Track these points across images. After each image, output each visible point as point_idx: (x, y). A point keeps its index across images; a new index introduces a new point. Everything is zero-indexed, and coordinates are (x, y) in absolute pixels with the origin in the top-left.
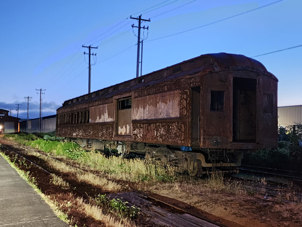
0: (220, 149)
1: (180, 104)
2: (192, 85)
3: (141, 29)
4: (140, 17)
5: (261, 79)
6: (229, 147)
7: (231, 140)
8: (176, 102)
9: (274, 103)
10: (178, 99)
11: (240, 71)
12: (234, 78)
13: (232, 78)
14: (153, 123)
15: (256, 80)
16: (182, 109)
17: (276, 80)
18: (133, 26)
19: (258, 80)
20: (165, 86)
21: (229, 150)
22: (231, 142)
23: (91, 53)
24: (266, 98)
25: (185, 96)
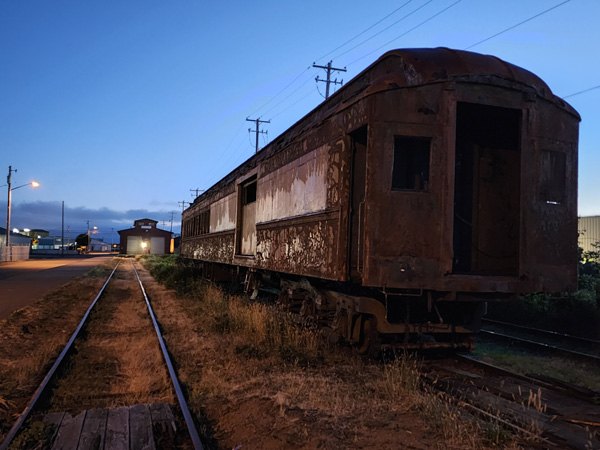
0: (416, 291)
1: (328, 177)
2: (350, 126)
3: (331, 84)
4: (329, 64)
5: (534, 112)
6: (442, 287)
7: (448, 267)
8: (322, 175)
9: (568, 174)
10: (324, 166)
11: (476, 88)
12: (458, 103)
13: (454, 103)
14: (284, 227)
15: (519, 112)
16: (331, 189)
17: (577, 118)
18: (317, 80)
19: (524, 112)
20: (303, 141)
21: (445, 293)
22: (448, 273)
23: (260, 130)
24: (547, 163)
25: (337, 157)
